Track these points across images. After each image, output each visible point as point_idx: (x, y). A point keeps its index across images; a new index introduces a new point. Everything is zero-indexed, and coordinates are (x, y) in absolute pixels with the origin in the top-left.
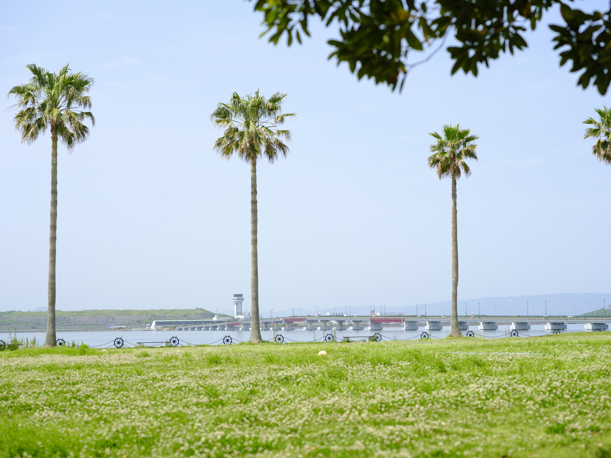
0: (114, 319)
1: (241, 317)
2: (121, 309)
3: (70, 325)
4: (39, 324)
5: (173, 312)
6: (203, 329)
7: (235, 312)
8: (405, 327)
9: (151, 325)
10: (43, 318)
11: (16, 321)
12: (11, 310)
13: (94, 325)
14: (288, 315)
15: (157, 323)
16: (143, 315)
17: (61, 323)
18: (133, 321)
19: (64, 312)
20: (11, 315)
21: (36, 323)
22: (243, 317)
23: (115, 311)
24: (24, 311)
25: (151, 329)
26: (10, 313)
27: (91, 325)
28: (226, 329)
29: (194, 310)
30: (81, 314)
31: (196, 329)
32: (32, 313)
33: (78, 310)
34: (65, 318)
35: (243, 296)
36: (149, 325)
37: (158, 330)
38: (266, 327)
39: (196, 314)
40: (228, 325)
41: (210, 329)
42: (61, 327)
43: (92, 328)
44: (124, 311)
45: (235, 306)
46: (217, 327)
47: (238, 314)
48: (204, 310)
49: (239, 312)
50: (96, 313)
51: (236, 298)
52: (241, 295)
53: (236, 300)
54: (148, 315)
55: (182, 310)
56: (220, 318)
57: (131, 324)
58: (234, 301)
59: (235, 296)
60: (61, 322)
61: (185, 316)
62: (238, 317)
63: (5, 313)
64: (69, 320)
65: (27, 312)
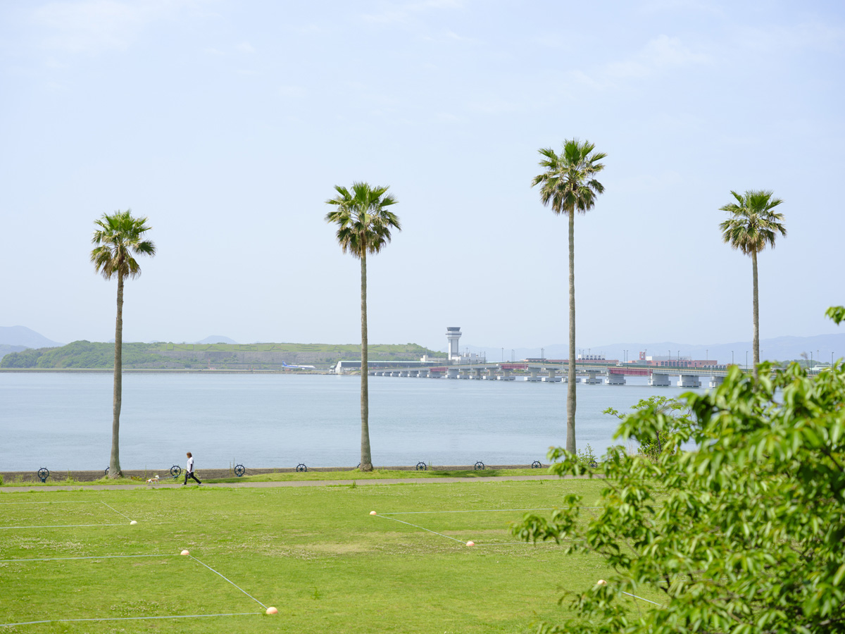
0: (295, 356)
1: (457, 358)
2: (307, 343)
3: (237, 363)
4: (196, 360)
5: (376, 349)
6: (400, 375)
7: (450, 352)
8: (652, 381)
9: (335, 367)
10: (202, 352)
11: (165, 357)
12: (161, 341)
13: (268, 364)
14: (507, 358)
15: (343, 365)
16: (335, 351)
17: (225, 361)
18: (321, 360)
19: (230, 345)
20: (158, 348)
21: (192, 360)
22: (460, 358)
23: (298, 345)
24: (176, 343)
25: (336, 372)
26: (158, 345)
27: (264, 364)
28: (428, 376)
29: (404, 346)
30: (252, 348)
31: (391, 374)
32: (187, 345)
33: (249, 343)
34: (230, 353)
35: (460, 330)
36: (333, 367)
37: (344, 374)
38: (479, 374)
39: (407, 351)
40: (431, 370)
41: (409, 375)
42: (224, 365)
43: (265, 368)
44: (311, 345)
45: (450, 344)
46: (417, 372)
47: (453, 354)
48: (418, 347)
49: (455, 351)
50: (273, 347)
51: (450, 332)
52: (458, 329)
53: (451, 336)
54: (341, 351)
55: (389, 346)
56: (430, 359)
57: (318, 363)
58: (447, 336)
59: (450, 329)
60: (225, 359)
61: (392, 354)
62: (453, 358)
63: (150, 345)
64: (235, 356)
65: (181, 344)
